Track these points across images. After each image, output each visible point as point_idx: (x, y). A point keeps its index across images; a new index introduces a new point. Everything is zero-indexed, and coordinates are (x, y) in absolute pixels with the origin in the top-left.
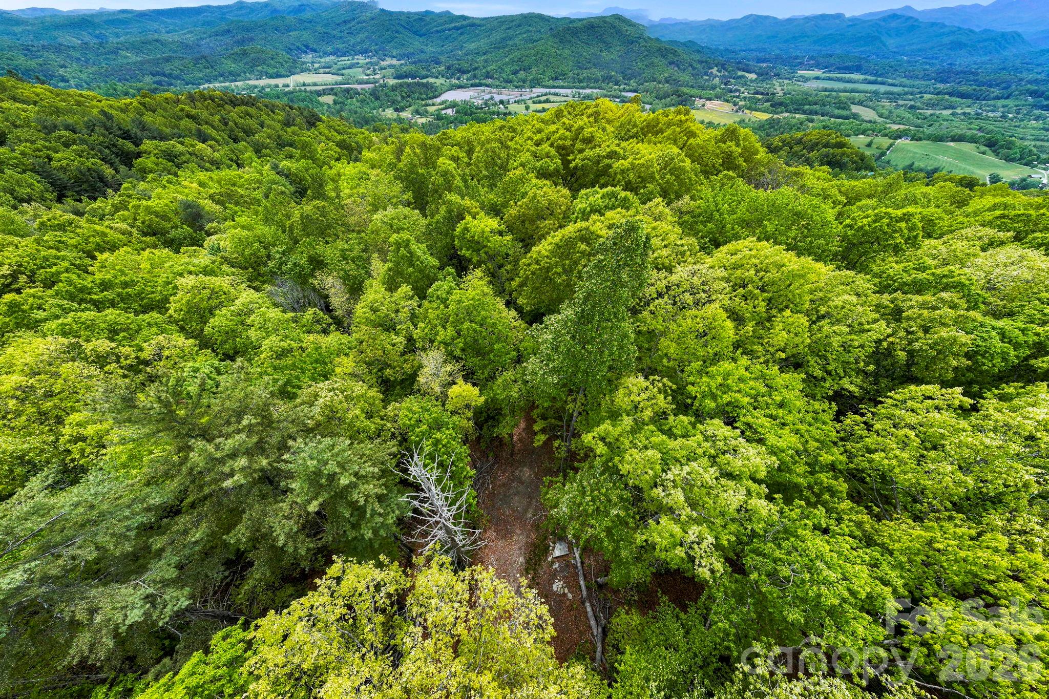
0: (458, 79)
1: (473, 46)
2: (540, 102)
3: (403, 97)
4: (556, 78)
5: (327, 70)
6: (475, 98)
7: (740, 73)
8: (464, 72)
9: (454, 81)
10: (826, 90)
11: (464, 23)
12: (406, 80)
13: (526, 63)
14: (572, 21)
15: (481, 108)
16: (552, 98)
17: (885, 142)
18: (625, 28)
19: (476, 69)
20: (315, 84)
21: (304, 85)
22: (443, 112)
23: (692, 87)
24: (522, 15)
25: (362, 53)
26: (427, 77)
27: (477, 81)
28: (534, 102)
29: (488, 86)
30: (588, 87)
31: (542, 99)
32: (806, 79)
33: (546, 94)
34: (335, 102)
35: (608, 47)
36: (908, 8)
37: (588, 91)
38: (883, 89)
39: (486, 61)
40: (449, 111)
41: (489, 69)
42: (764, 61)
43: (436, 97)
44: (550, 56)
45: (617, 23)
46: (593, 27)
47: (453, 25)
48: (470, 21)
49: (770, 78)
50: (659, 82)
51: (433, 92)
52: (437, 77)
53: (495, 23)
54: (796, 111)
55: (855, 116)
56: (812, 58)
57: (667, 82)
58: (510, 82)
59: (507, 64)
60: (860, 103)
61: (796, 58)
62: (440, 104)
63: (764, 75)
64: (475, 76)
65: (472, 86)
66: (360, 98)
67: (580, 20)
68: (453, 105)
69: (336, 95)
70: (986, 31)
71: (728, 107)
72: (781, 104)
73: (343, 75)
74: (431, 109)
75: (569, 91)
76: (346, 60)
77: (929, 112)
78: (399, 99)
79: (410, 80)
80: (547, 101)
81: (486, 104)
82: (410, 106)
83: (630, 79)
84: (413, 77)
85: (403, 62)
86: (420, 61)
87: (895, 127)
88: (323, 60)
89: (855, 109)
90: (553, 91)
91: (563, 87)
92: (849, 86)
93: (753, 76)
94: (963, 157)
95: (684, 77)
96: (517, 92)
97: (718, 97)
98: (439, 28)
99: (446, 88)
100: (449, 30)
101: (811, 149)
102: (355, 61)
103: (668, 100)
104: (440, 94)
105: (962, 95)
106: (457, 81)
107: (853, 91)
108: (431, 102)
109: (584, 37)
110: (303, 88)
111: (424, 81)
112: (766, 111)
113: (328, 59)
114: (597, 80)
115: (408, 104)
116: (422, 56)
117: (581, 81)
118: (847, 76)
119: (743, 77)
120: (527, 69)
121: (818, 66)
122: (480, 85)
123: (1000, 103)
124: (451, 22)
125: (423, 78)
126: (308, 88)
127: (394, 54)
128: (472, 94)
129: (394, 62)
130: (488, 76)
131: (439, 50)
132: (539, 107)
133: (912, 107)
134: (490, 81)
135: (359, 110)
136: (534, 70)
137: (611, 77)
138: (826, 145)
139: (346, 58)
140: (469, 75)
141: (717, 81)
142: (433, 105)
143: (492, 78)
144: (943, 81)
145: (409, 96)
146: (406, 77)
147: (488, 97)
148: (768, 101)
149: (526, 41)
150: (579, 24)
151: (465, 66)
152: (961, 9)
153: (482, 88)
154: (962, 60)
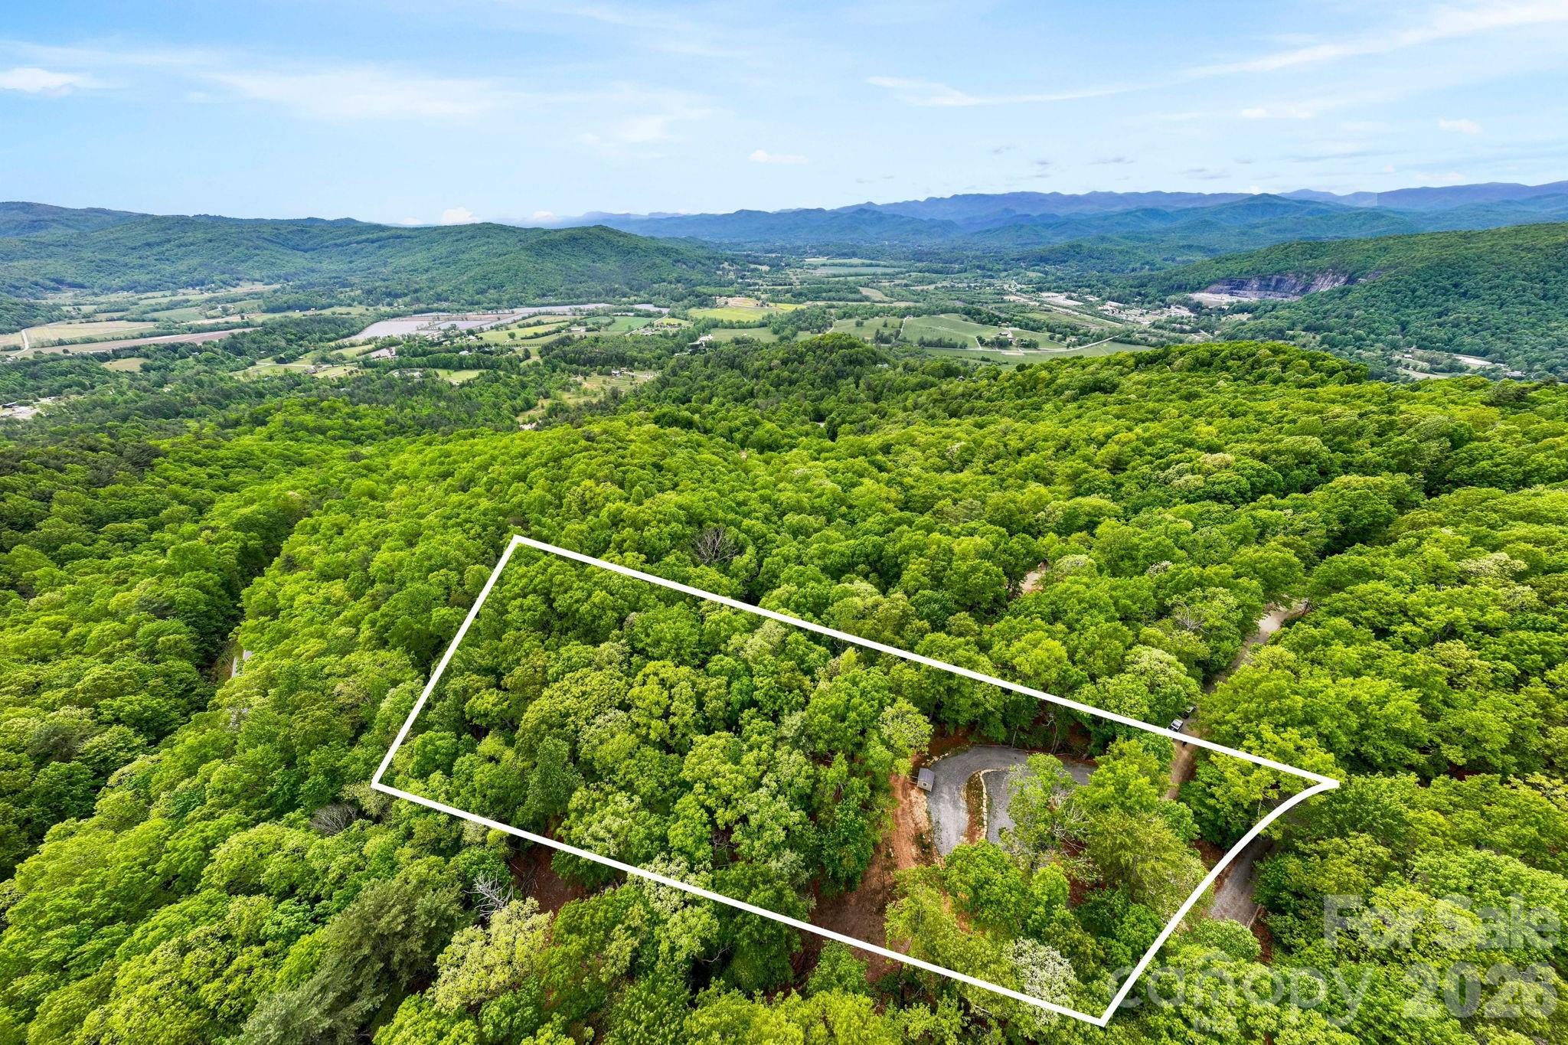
0: (390, 305)
1: (404, 262)
2: (529, 326)
3: (289, 342)
4: (544, 295)
5: (115, 315)
6: (426, 329)
7: (753, 266)
8: (397, 296)
9: (384, 309)
10: (835, 276)
11: (384, 234)
12: (290, 314)
13: (496, 280)
14: (546, 232)
15: (440, 344)
16: (545, 319)
17: (896, 321)
18: (615, 239)
19: (416, 291)
20: (89, 341)
21: (61, 343)
22: (374, 355)
23: (707, 284)
24: (473, 225)
25: (193, 286)
26: (331, 306)
27: (423, 306)
28: (520, 327)
29: (443, 311)
30: (589, 302)
31: (531, 321)
32: (815, 268)
33: (535, 315)
34: (146, 369)
35: (602, 258)
36: (870, 203)
37: (591, 306)
38: (879, 270)
39: (432, 280)
40: (384, 352)
41: (439, 290)
42: (771, 252)
43: (354, 334)
44: (526, 271)
45: (604, 235)
46: (574, 239)
47: (363, 237)
48: (393, 232)
49: (783, 268)
50: (670, 283)
51: (347, 328)
52: (350, 305)
53: (434, 234)
54: (816, 299)
55: (867, 299)
56: (812, 247)
57: (679, 281)
58: (478, 303)
59: (466, 283)
60: (866, 285)
61: (799, 248)
62: (364, 344)
63: (775, 266)
64: (418, 300)
65: (416, 312)
66: (204, 355)
67: (556, 231)
68: (390, 343)
69: (147, 356)
70: (931, 220)
71: (751, 303)
72: (800, 294)
73: (155, 320)
74: (348, 353)
75: (566, 308)
76: (160, 298)
77: (920, 288)
78: (283, 343)
79: (297, 315)
80: (539, 323)
81: (446, 336)
82: (307, 351)
83: (638, 290)
84: (302, 308)
85: (277, 286)
86: (311, 285)
87: (903, 305)
88: (102, 299)
89: (865, 291)
90: (543, 309)
91: (556, 305)
92: (853, 270)
93: (765, 268)
94: (955, 326)
95: (696, 276)
96: (491, 316)
97: (738, 293)
98: (339, 241)
99: (370, 320)
100: (358, 243)
101: (831, 352)
102: (179, 298)
103: (686, 301)
104: (362, 329)
105: (936, 272)
106: (388, 309)
107: (857, 275)
108: (346, 341)
109: (565, 248)
110: (59, 350)
111: (327, 312)
112: (790, 302)
113: (113, 298)
114: (599, 295)
115: (302, 350)
116: (315, 277)
117: (579, 297)
118: (847, 261)
119: (756, 270)
120: (499, 287)
121: (820, 254)
122: (431, 311)
123: (963, 275)
124: (359, 234)
125: (323, 307)
126: (72, 349)
127: (257, 276)
128: (418, 323)
129: (259, 287)
130: (439, 298)
131: (345, 267)
132: (530, 332)
133: (906, 285)
134: (445, 305)
135: (204, 377)
136: (509, 288)
137: (615, 290)
138: (841, 347)
139: (160, 294)
140: (407, 299)
141: (732, 276)
142: (352, 345)
143: (446, 300)
144: (919, 261)
145: (302, 338)
146: (289, 308)
147: (446, 325)
148: (787, 292)
149: (488, 254)
150: (557, 236)
151: (399, 289)
152: (906, 204)
153: (434, 314)
154: (926, 243)
